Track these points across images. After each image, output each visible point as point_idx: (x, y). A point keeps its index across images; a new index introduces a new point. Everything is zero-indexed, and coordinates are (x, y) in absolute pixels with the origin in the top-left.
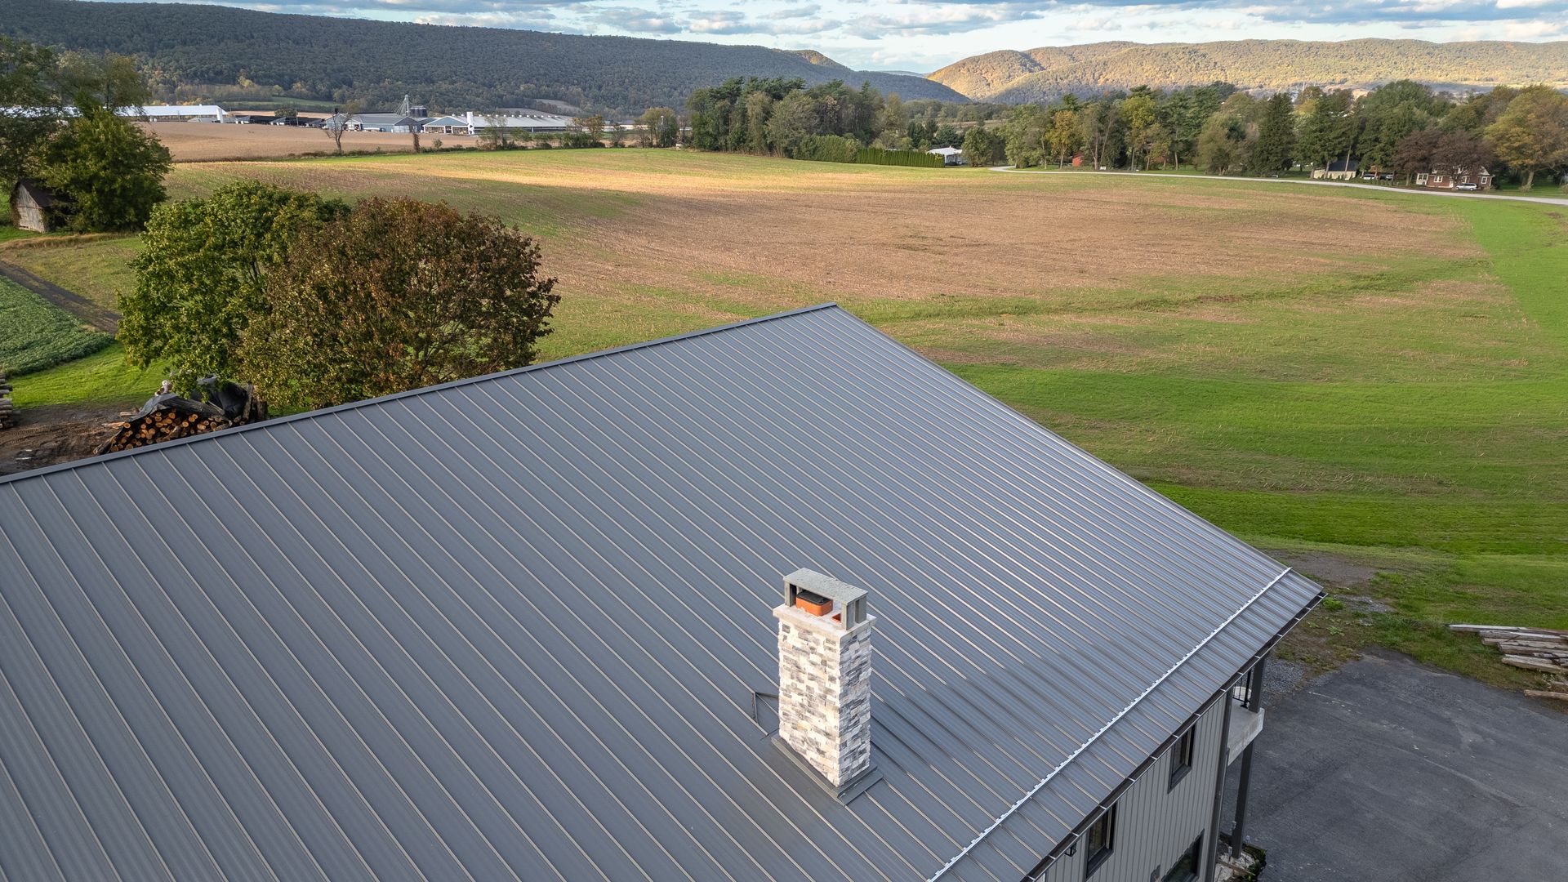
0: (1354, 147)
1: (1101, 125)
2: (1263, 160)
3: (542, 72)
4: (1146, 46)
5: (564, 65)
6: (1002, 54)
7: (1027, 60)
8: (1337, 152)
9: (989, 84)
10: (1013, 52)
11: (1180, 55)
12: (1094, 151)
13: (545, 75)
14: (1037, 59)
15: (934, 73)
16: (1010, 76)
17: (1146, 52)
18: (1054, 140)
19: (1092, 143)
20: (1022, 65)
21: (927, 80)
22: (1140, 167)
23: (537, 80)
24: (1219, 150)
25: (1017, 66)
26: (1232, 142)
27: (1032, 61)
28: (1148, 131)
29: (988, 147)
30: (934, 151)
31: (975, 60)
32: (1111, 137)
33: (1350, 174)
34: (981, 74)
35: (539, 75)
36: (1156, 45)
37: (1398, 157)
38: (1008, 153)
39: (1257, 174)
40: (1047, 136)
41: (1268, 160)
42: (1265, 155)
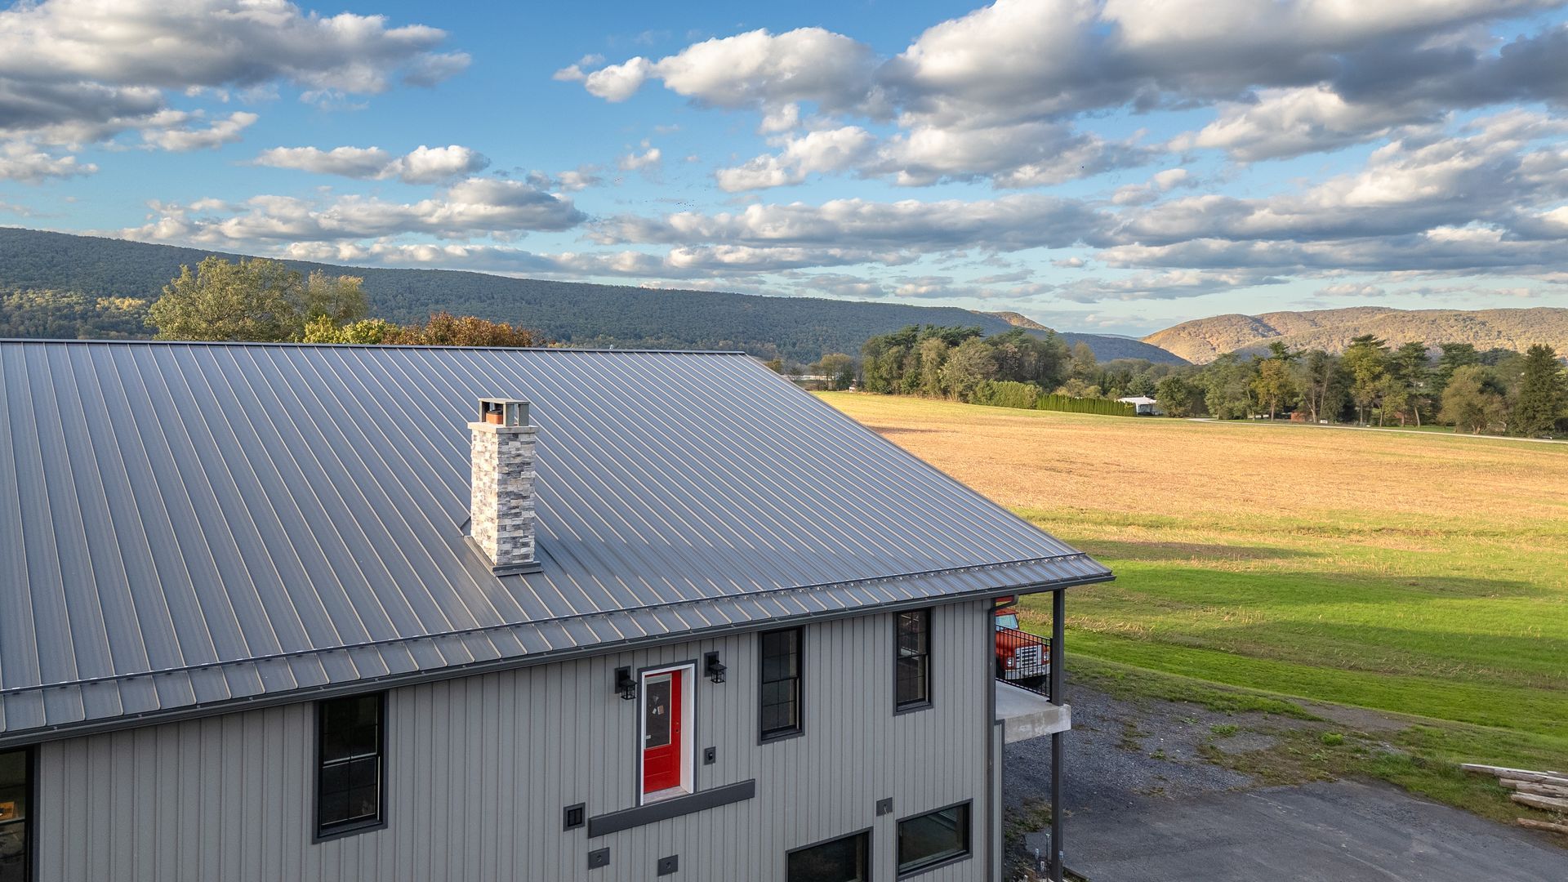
1: (1316, 375)
2: (1528, 419)
3: (741, 329)
4: (1408, 312)
5: (762, 324)
6: (1229, 318)
7: (1258, 324)
9: (1214, 349)
10: (1242, 316)
11: (1452, 322)
12: (1311, 403)
13: (743, 332)
14: (1272, 324)
15: (1150, 337)
16: (1239, 341)
17: (1407, 319)
18: (1261, 391)
19: (1307, 395)
20: (1252, 329)
21: (1141, 343)
22: (1371, 422)
23: (736, 337)
24: (1469, 405)
25: (1246, 330)
26: (1485, 397)
27: (1265, 326)
28: (1377, 383)
29: (1187, 398)
30: (1124, 400)
31: (1197, 324)
32: (1330, 388)
34: (1205, 338)
35: (738, 333)
36: (1419, 311)
38: (1208, 403)
39: (1522, 434)
40: (1253, 385)
41: (1534, 417)
42: (1530, 413)
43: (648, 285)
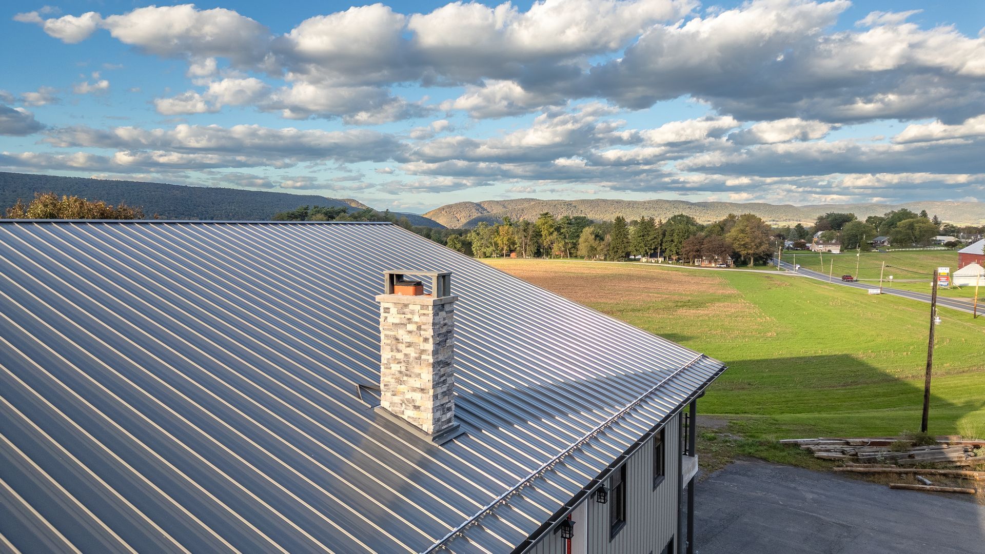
0: (661, 245)
1: (524, 233)
2: (615, 252)
4: (544, 201)
6: (464, 204)
7: (478, 207)
8: (653, 248)
10: (471, 203)
11: (563, 206)
12: (522, 248)
14: (485, 207)
15: (426, 214)
16: (470, 215)
17: (544, 204)
18: (500, 242)
19: (521, 244)
20: (476, 210)
21: (423, 218)
22: (549, 256)
24: (591, 246)
25: (474, 210)
26: (597, 242)
27: (482, 208)
28: (551, 237)
29: (462, 247)
31: (448, 207)
32: (531, 240)
33: (661, 259)
34: (454, 214)
36: (549, 201)
37: (685, 249)
38: (474, 249)
39: (613, 260)
40: (495, 239)
41: (617, 252)
42: (616, 250)
43: (97, 177)
